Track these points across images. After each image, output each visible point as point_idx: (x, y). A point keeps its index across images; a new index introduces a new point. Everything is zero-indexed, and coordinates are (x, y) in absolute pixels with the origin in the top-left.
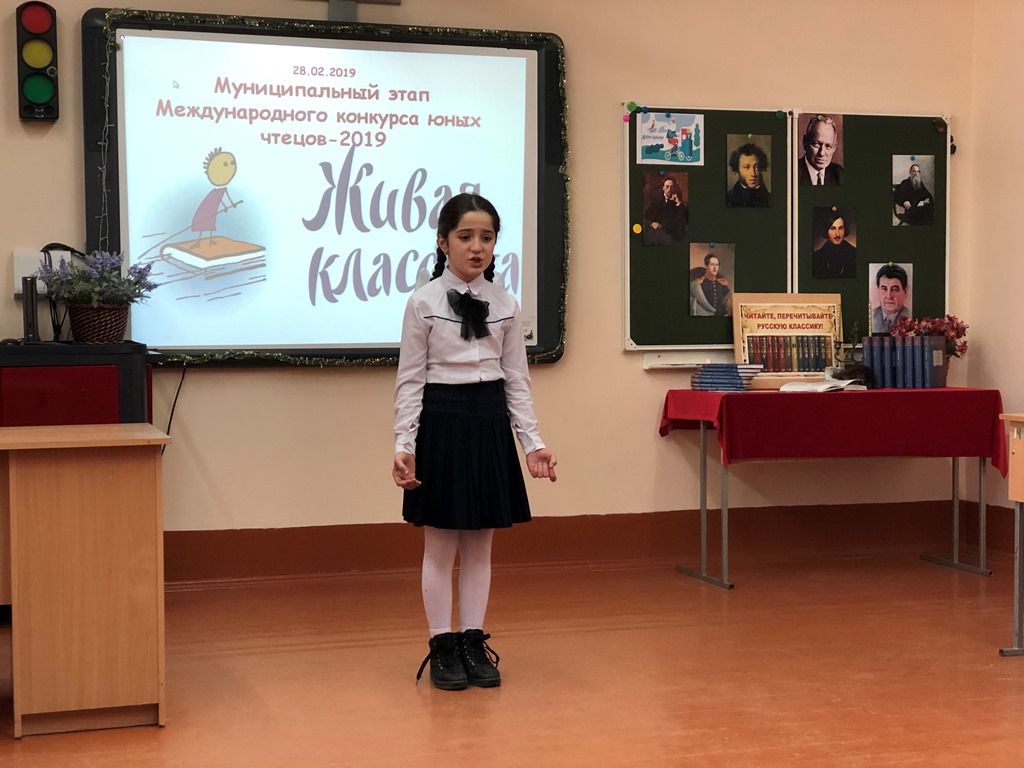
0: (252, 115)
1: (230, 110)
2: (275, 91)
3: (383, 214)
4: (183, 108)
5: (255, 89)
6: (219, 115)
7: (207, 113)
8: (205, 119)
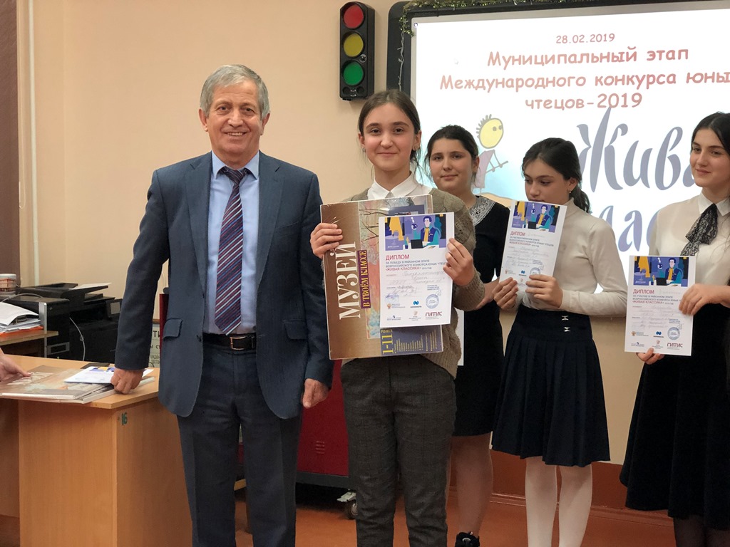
0: (518, 84)
1: (500, 80)
2: (539, 60)
3: (636, 172)
4: (461, 82)
5: (521, 60)
6: (491, 85)
7: (481, 85)
8: (479, 89)
